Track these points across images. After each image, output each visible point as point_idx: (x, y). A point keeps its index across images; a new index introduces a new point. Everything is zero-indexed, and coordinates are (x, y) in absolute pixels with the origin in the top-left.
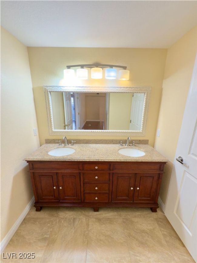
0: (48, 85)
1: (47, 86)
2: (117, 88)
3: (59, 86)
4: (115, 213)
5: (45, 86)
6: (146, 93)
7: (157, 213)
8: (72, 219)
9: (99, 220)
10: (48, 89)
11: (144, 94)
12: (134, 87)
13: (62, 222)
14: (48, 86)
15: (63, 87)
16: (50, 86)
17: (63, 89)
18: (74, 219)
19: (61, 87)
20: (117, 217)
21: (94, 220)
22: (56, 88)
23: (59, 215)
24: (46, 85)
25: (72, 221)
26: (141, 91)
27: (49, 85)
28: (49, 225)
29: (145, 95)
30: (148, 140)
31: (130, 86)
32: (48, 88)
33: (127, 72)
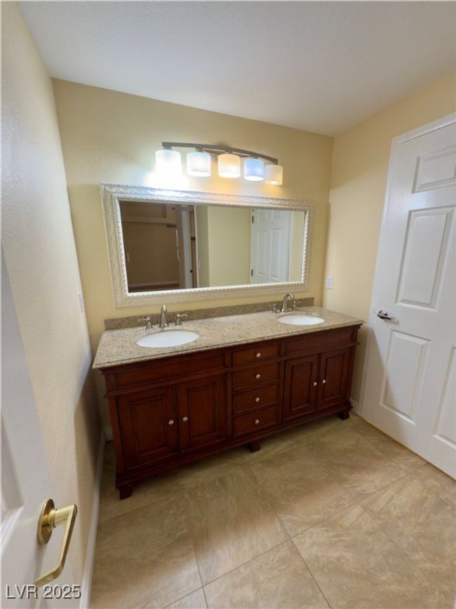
0: (113, 183)
1: (110, 185)
2: (262, 200)
3: (143, 188)
4: (289, 442)
5: (105, 185)
6: (308, 212)
7: (349, 419)
8: (217, 480)
9: (269, 463)
10: (116, 193)
11: (303, 213)
12: (289, 200)
13: (199, 493)
14: (115, 186)
15: (151, 189)
16: (119, 186)
17: (150, 195)
18: (221, 480)
19: (147, 188)
20: (295, 447)
21: (260, 465)
22: (135, 190)
23: (183, 485)
24: (108, 183)
25: (218, 484)
26: (300, 208)
27: (116, 184)
28: (171, 512)
29: (307, 215)
30: (313, 298)
31: (283, 197)
32: (114, 190)
33: (279, 169)
